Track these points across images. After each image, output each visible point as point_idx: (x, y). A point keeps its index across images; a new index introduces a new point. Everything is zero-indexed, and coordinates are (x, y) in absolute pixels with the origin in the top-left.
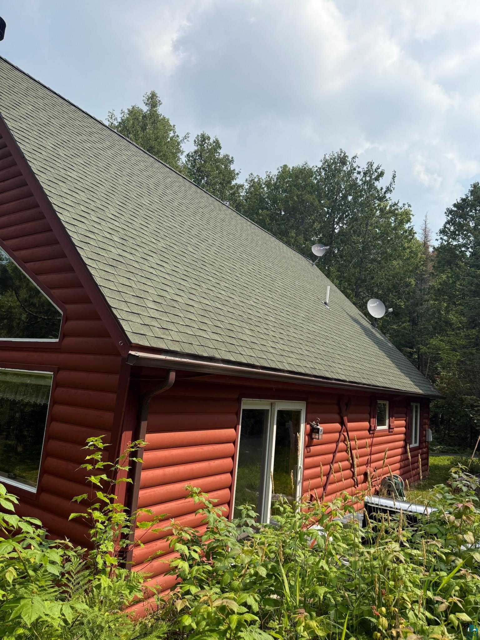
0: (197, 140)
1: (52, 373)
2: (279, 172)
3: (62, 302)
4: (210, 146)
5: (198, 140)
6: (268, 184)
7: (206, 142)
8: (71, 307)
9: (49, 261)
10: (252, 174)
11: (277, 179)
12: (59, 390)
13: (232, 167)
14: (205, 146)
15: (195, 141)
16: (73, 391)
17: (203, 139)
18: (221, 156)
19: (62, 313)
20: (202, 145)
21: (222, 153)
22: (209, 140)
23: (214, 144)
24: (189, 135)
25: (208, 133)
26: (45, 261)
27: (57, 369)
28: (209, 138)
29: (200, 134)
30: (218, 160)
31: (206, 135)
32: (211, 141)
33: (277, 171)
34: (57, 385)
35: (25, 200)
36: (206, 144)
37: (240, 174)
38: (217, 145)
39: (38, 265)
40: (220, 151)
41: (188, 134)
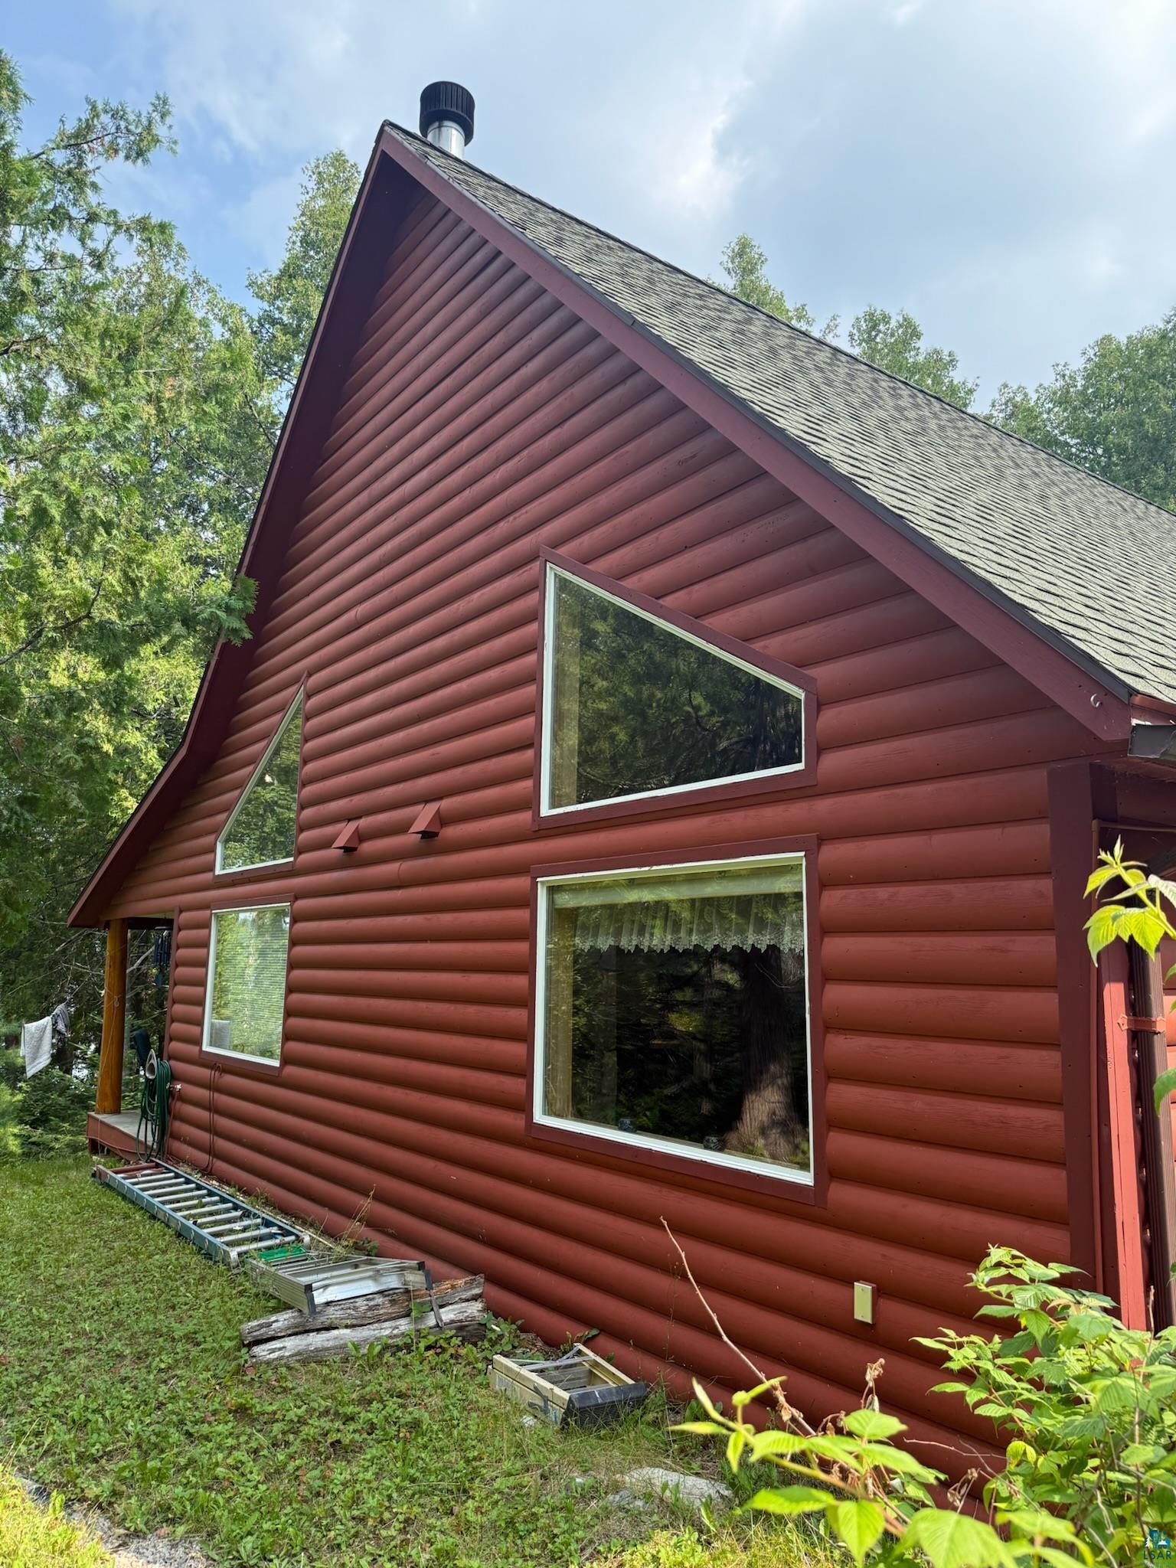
0: (855, 331)
1: (802, 854)
2: (1089, 360)
3: (796, 666)
4: (892, 335)
5: (859, 330)
6: (1062, 399)
7: (880, 331)
8: (825, 674)
9: (732, 573)
10: (1006, 386)
11: (1088, 378)
12: (832, 899)
13: (957, 376)
14: (878, 340)
15: (851, 335)
16: (882, 893)
17: (874, 322)
18: (921, 358)
19: (800, 694)
20: (870, 340)
21: (924, 346)
22: (888, 323)
23: (900, 331)
24: (839, 320)
25: (879, 308)
26: (722, 576)
27: (813, 840)
28: (886, 319)
29: (861, 315)
30: (916, 368)
31: (878, 312)
32: (893, 324)
33: (1083, 360)
34: (821, 882)
35: (630, 447)
36: (881, 335)
37: (979, 389)
38: (911, 331)
39: (700, 592)
40: (917, 346)
41: (834, 318)
